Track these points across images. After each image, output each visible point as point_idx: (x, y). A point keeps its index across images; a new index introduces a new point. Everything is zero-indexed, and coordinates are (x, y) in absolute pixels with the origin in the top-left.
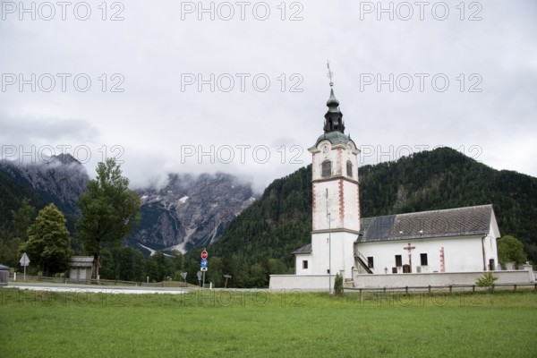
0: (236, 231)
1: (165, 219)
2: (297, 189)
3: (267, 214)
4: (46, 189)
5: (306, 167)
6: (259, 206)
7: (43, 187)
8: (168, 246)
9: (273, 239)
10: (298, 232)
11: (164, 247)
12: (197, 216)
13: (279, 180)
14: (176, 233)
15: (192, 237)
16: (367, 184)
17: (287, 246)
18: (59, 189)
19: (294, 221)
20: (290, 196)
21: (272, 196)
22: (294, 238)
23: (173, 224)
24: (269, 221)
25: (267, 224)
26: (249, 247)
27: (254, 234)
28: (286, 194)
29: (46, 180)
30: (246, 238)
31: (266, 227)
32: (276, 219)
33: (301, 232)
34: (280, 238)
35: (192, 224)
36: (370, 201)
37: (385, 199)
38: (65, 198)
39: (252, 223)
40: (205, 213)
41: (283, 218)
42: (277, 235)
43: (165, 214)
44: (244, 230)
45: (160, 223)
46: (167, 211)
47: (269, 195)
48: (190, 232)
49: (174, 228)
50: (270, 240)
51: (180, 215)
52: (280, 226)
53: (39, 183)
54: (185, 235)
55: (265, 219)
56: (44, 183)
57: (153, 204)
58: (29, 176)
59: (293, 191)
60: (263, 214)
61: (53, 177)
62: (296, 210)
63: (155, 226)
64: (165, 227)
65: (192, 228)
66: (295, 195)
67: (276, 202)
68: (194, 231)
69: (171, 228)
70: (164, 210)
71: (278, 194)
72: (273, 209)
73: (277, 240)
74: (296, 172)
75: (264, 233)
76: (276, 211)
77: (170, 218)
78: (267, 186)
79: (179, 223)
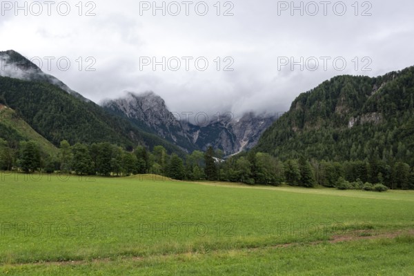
0: (268, 138)
1: (224, 135)
2: (320, 100)
3: (293, 122)
4: (136, 117)
5: (329, 80)
6: (287, 117)
7: (134, 116)
8: (227, 155)
9: (297, 144)
10: (319, 137)
11: (224, 155)
12: (249, 131)
13: (304, 94)
14: (233, 145)
15: (245, 147)
16: (389, 88)
17: (309, 148)
18: (146, 117)
19: (317, 128)
20: (313, 106)
21: (298, 107)
22: (316, 141)
23: (231, 138)
24: (295, 129)
25: (293, 131)
26: (277, 151)
27: (282, 140)
28: (311, 105)
29: (136, 110)
30: (275, 144)
31: (291, 134)
32: (301, 126)
33: (323, 136)
34: (304, 142)
35: (245, 137)
36: (393, 104)
37: (409, 101)
38: (150, 123)
39: (280, 131)
40: (255, 129)
41: (307, 126)
42: (301, 140)
43: (224, 131)
44: (274, 137)
45: (221, 138)
46: (225, 129)
47: (295, 107)
48: (244, 144)
49: (231, 141)
50: (294, 144)
51: (236, 132)
52: (304, 132)
53: (131, 113)
54: (240, 146)
55: (291, 127)
56: (134, 113)
57: (215, 124)
58: (124, 109)
59: (317, 102)
60: (289, 123)
61: (141, 108)
62: (319, 117)
63: (217, 140)
64: (224, 141)
65: (245, 140)
66: (318, 105)
67: (301, 112)
68: (246, 143)
69: (229, 141)
70: (223, 128)
71: (302, 106)
72: (298, 118)
73: (301, 144)
74: (320, 86)
75: (290, 139)
76: (301, 119)
77: (228, 134)
78: (294, 100)
79: (235, 137)
